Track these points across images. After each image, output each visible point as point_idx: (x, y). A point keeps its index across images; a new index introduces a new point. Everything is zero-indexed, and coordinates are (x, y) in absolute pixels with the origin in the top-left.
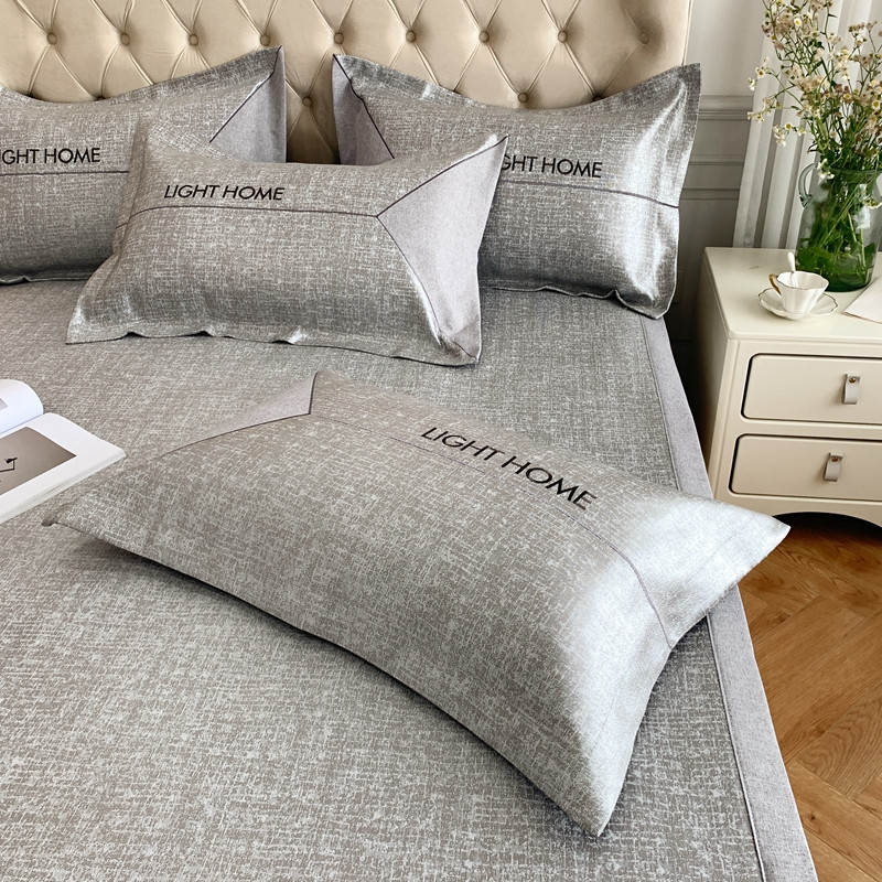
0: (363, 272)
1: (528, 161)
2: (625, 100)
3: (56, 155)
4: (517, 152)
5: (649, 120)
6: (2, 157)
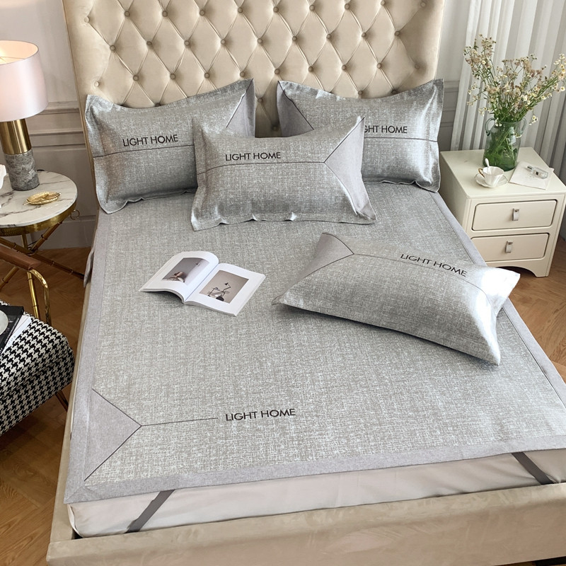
0: (323, 188)
1: (375, 128)
2: (410, 94)
3: (157, 139)
4: (370, 124)
5: (424, 104)
6: (129, 142)
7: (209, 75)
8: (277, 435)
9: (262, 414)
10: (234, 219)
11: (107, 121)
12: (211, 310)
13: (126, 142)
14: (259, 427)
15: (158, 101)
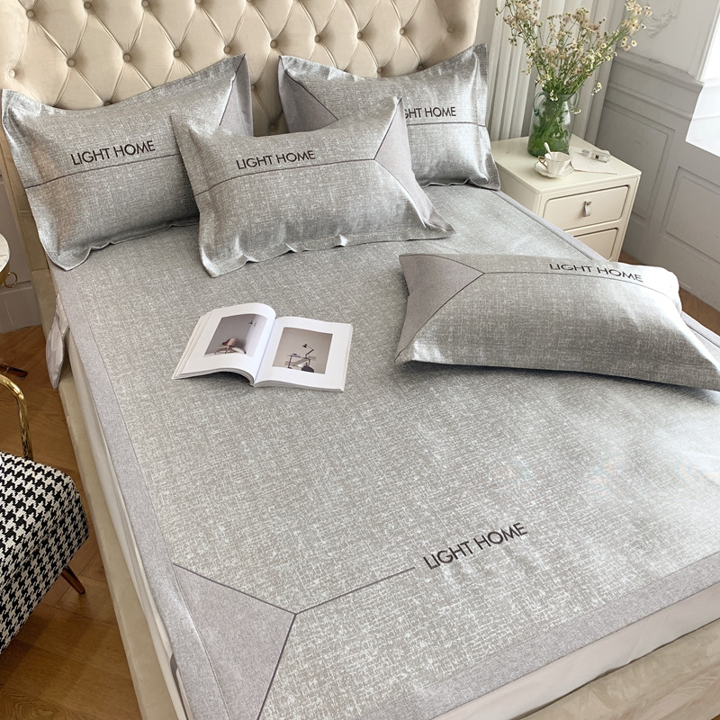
1: (417, 111)
3: (123, 150)
5: (468, 78)
6: (81, 157)
7: (180, 53)
8: (521, 575)
9: (478, 544)
10: (264, 255)
11: (41, 129)
12: (302, 389)
13: (76, 158)
14: (487, 567)
15: (109, 97)
